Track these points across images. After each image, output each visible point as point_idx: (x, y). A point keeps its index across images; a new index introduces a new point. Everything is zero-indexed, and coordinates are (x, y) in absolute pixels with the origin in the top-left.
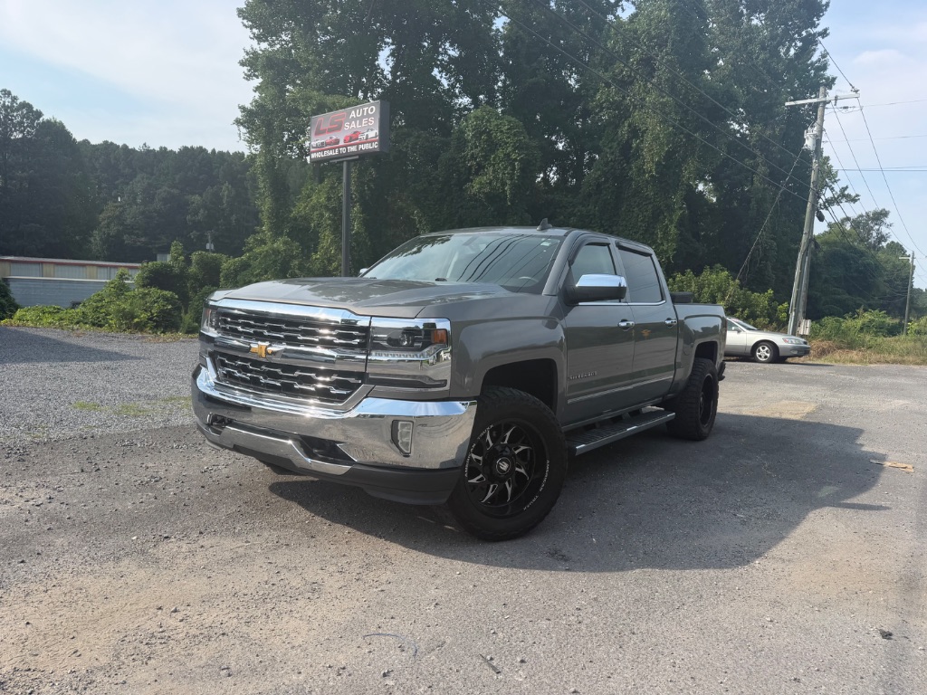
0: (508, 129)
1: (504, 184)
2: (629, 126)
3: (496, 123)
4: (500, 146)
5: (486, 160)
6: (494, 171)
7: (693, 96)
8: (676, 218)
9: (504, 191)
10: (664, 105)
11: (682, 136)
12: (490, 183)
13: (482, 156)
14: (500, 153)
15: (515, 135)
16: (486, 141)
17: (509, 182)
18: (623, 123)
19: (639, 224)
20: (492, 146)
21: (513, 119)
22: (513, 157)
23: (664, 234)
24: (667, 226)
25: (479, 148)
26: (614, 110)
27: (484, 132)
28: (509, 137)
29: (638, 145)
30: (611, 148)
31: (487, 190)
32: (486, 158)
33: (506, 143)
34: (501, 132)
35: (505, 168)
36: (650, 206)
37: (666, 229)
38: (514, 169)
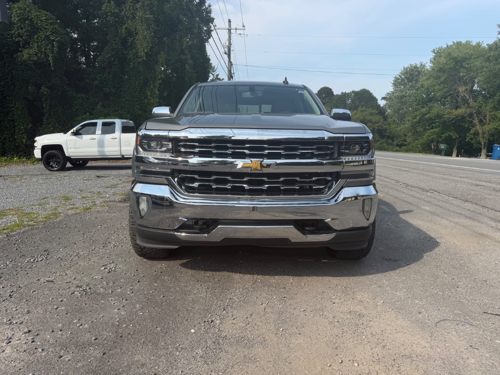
0: (45, 19)
1: (47, 56)
2: (126, 28)
3: (35, 14)
4: (41, 30)
5: (31, 39)
6: (38, 47)
7: (161, 17)
8: (157, 84)
9: (48, 61)
10: (148, 19)
11: (156, 39)
12: (36, 54)
13: (27, 35)
14: (42, 34)
15: (51, 24)
16: (29, 25)
17: (51, 55)
18: (121, 26)
19: (137, 87)
20: (35, 29)
21: (48, 13)
22: (52, 38)
23: (151, 93)
24: (152, 89)
25: (24, 30)
26: (115, 18)
27: (27, 19)
28: (47, 25)
29: (132, 41)
30: (115, 41)
31: (35, 58)
32: (31, 37)
33: (46, 29)
34: (41, 20)
35: (47, 45)
36: (142, 77)
37: (152, 90)
38: (53, 46)
